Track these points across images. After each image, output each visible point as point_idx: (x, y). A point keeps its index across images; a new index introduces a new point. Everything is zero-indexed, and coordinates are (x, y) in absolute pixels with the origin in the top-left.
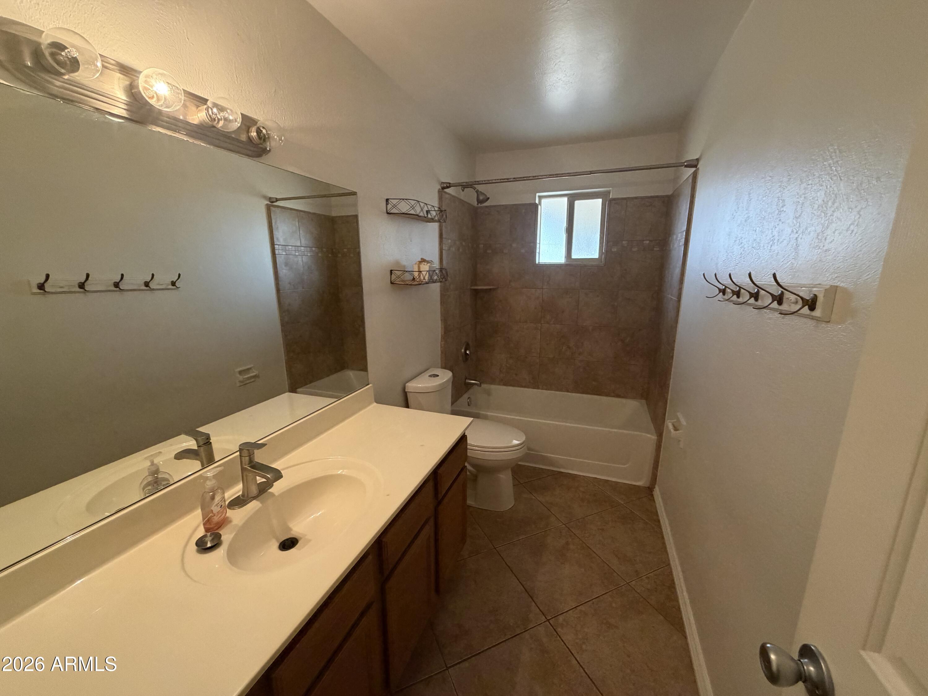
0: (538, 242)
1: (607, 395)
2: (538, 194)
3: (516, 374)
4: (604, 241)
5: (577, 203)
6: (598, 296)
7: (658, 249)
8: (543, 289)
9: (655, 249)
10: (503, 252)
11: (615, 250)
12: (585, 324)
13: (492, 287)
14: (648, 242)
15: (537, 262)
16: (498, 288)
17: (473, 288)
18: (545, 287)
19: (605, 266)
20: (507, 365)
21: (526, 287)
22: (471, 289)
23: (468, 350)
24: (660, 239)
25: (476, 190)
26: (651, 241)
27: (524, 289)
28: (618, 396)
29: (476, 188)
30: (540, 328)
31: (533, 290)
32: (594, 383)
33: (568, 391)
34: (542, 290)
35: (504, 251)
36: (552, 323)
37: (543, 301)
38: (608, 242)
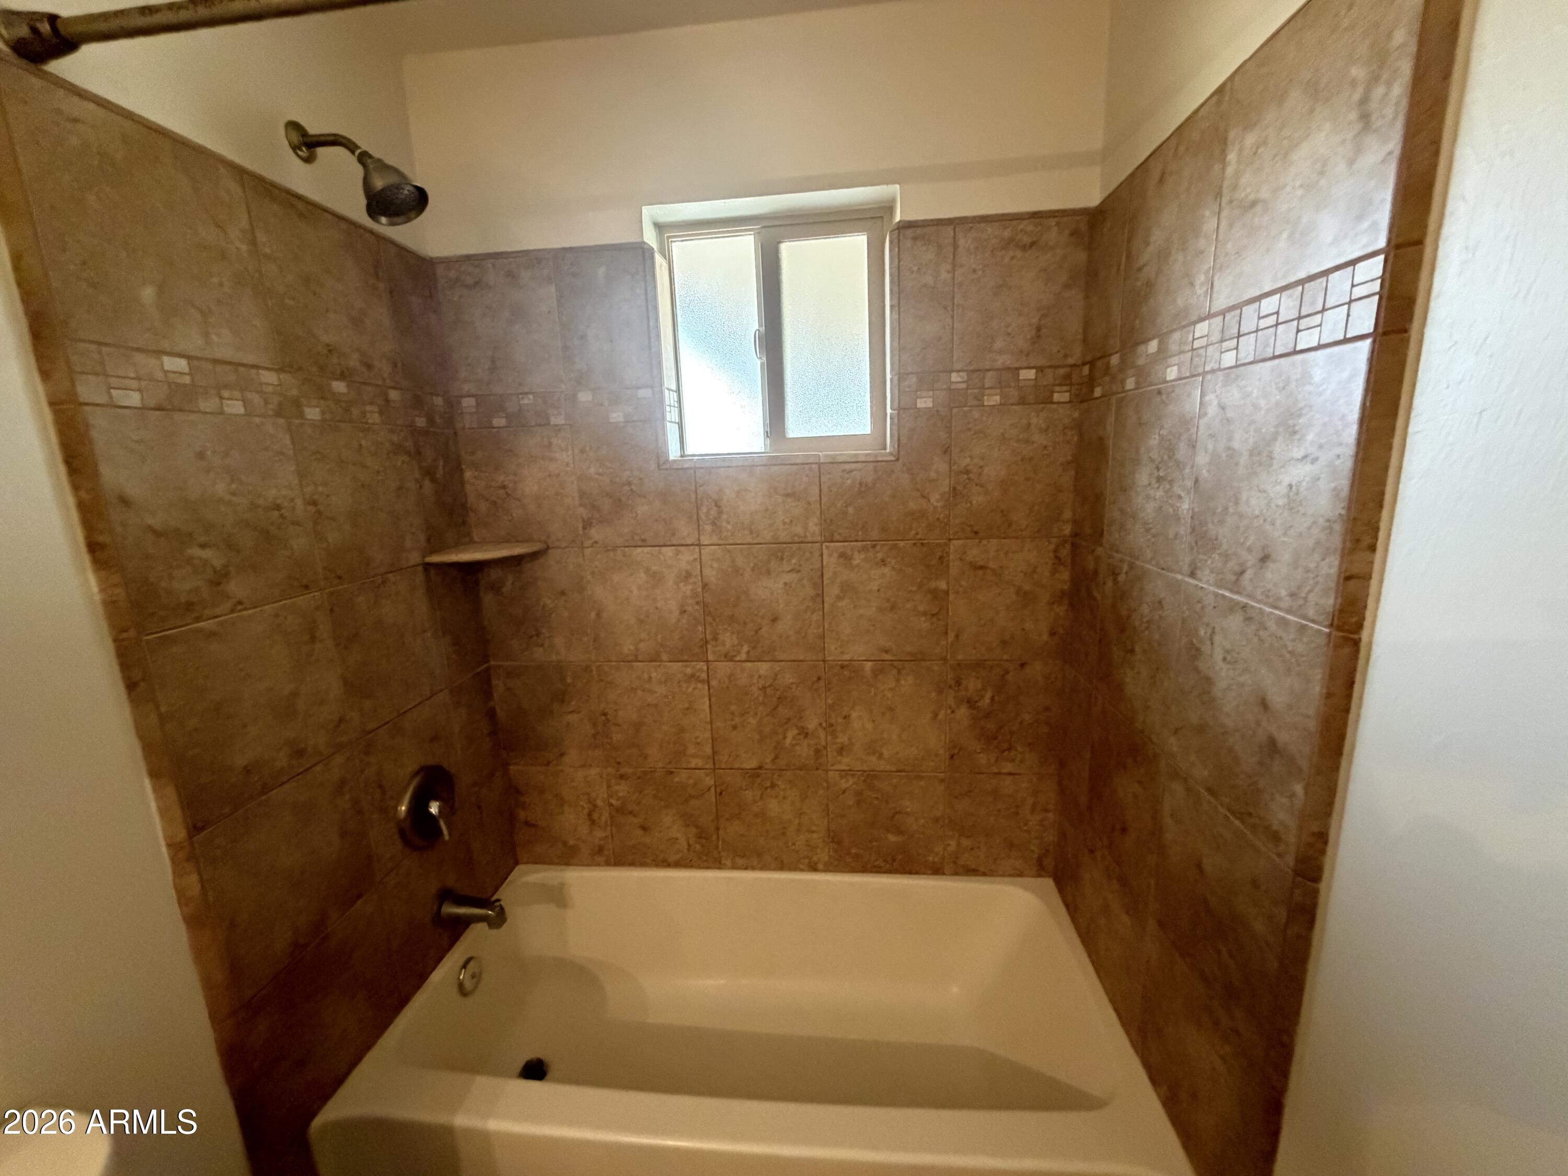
0: (669, 382)
1: (936, 870)
2: (647, 211)
3: (644, 828)
4: (888, 376)
5: (787, 249)
6: (883, 562)
7: (1065, 397)
8: (699, 545)
9: (1056, 397)
10: (548, 424)
11: (929, 403)
12: (847, 657)
13: (517, 550)
14: (1031, 374)
15: (674, 453)
16: (548, 548)
17: (435, 559)
18: (705, 540)
19: (898, 460)
20: (613, 802)
21: (644, 543)
22: (427, 566)
23: (436, 799)
24: (1070, 361)
25: (357, 152)
26: (1040, 369)
27: (639, 550)
28: (970, 871)
29: (357, 147)
30: (704, 676)
31: (669, 552)
32: (892, 838)
33: (814, 868)
34: (697, 549)
35: (554, 420)
36: (743, 656)
37: (705, 586)
38: (901, 376)
